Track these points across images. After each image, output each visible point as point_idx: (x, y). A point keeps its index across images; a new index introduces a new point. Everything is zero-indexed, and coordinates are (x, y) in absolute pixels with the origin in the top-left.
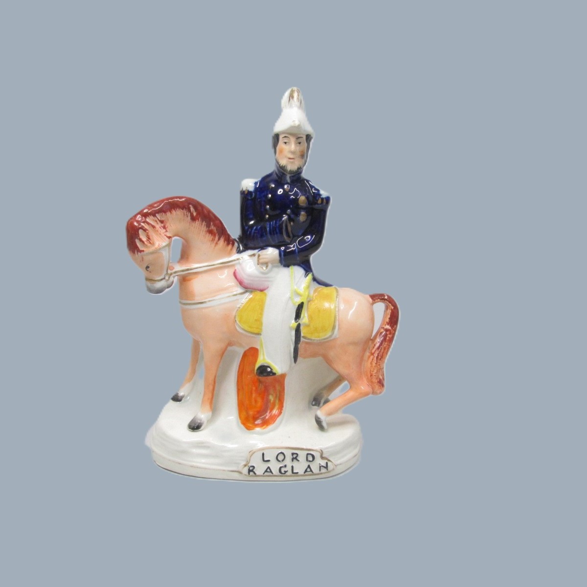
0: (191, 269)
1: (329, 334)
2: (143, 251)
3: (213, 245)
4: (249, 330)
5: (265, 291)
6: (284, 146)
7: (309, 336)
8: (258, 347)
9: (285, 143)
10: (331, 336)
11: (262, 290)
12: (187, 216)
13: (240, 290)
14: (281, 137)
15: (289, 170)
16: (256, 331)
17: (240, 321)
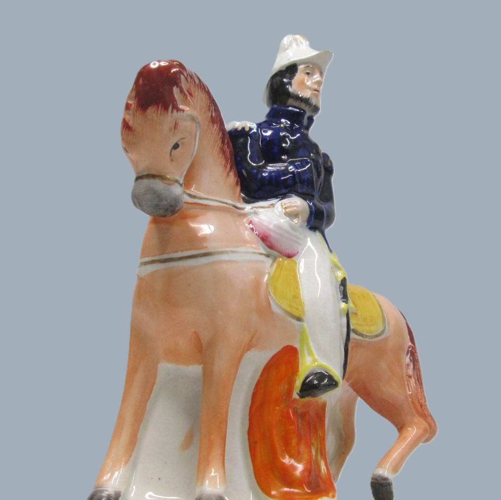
0: (200, 198)
1: (381, 329)
2: (183, 111)
3: (225, 174)
4: (289, 309)
5: (294, 258)
6: (306, 77)
7: (360, 329)
8: (297, 346)
9: (308, 74)
10: (383, 332)
11: (290, 256)
12: (209, 111)
13: (262, 249)
14: (301, 67)
15: (314, 104)
16: (296, 313)
17: (275, 294)
